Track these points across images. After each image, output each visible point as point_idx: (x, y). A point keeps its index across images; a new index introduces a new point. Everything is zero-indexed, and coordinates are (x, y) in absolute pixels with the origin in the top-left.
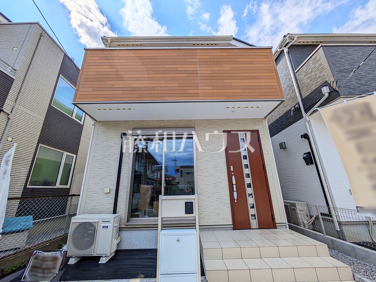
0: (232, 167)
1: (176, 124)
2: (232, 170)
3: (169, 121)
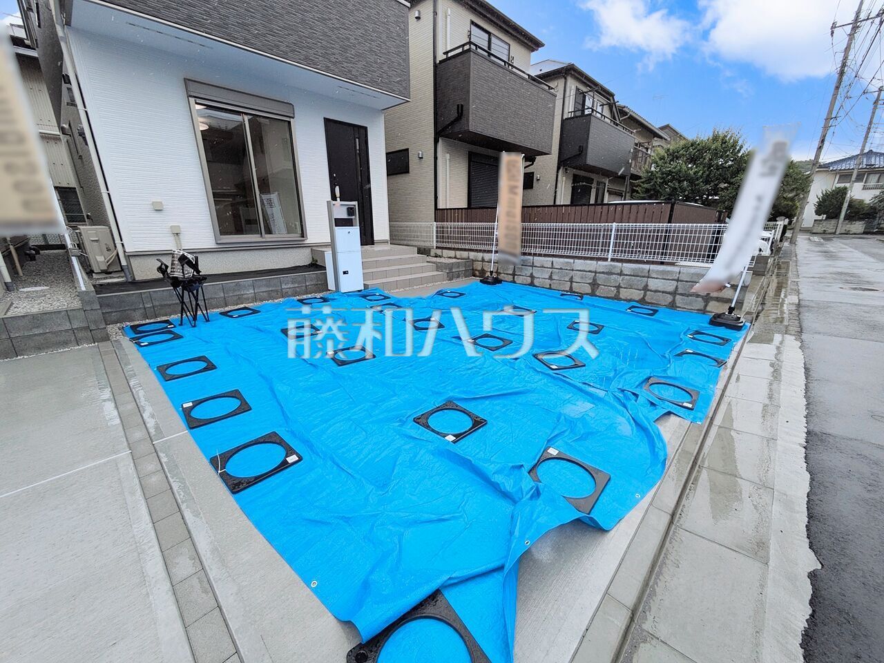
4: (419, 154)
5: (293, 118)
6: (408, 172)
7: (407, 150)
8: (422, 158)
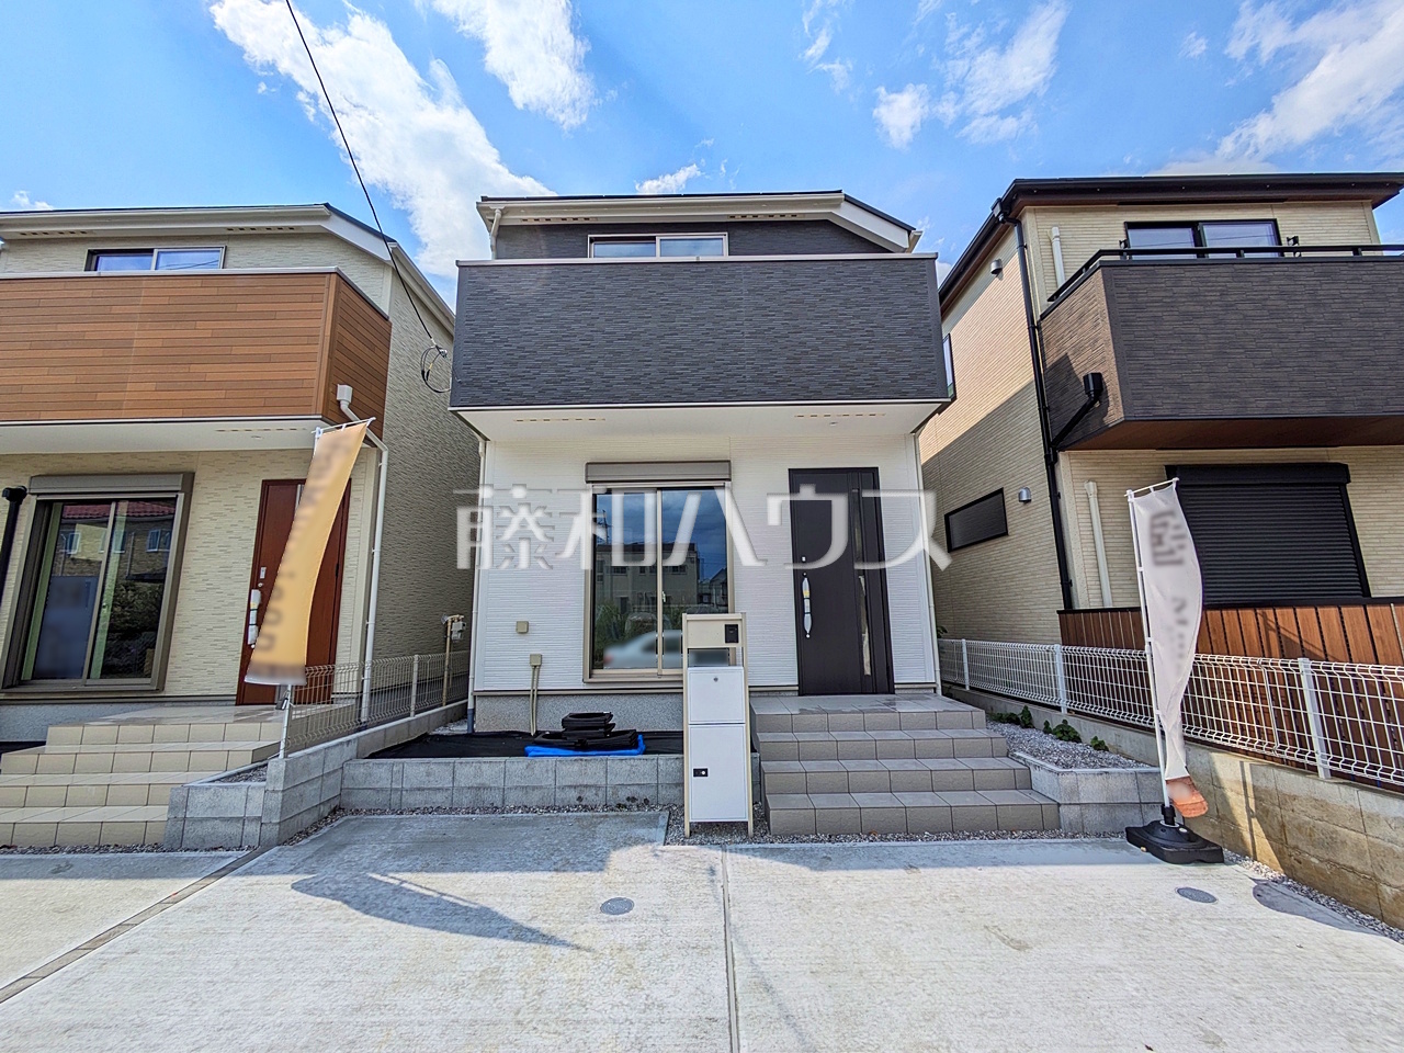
0: (263, 570)
1: (152, 464)
2: (262, 576)
3: (134, 455)
4: (1020, 494)
5: (729, 480)
6: (1006, 534)
7: (1001, 491)
8: (1028, 501)
